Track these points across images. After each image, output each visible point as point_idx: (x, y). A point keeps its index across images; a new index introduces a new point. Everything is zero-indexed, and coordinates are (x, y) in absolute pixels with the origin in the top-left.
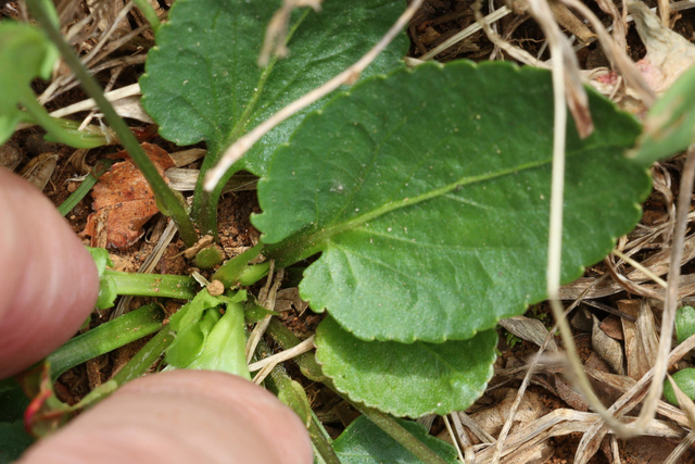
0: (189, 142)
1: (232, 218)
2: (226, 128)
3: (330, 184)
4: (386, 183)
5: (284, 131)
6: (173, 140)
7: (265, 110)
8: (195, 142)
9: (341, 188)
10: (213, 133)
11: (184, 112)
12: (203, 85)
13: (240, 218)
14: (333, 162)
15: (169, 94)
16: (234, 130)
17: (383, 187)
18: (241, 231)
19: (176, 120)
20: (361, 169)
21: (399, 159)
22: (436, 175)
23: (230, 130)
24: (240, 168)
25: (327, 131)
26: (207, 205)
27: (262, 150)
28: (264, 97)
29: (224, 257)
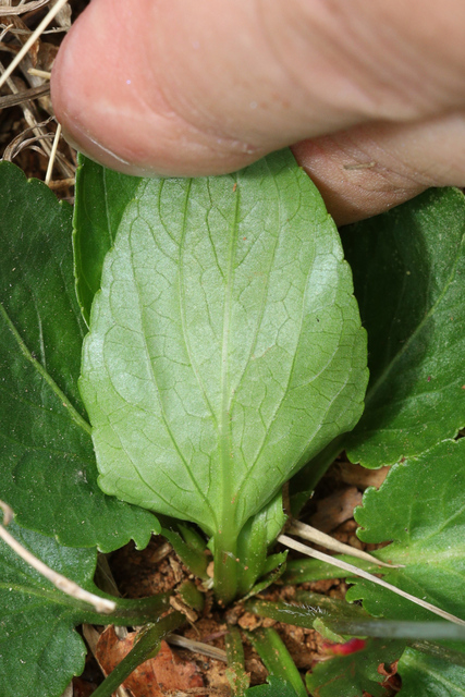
0: (81, 642)
1: (146, 582)
2: (57, 610)
3: (81, 484)
4: (58, 431)
5: (44, 550)
6: (84, 659)
7: (28, 576)
8: (80, 638)
9: (81, 473)
10: (65, 621)
11: (52, 656)
12: (21, 643)
13: (143, 574)
14: (59, 488)
15: (39, 674)
16: (56, 600)
17: (63, 432)
18: (157, 570)
19: (63, 661)
20: (55, 458)
21: (31, 425)
22: (30, 383)
23: (57, 605)
24: (92, 584)
25: (30, 503)
26: (138, 610)
27: (69, 567)
28: (15, 579)
29: (186, 581)
